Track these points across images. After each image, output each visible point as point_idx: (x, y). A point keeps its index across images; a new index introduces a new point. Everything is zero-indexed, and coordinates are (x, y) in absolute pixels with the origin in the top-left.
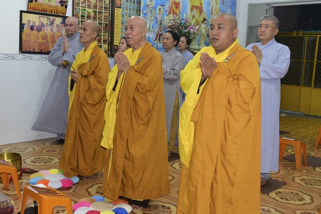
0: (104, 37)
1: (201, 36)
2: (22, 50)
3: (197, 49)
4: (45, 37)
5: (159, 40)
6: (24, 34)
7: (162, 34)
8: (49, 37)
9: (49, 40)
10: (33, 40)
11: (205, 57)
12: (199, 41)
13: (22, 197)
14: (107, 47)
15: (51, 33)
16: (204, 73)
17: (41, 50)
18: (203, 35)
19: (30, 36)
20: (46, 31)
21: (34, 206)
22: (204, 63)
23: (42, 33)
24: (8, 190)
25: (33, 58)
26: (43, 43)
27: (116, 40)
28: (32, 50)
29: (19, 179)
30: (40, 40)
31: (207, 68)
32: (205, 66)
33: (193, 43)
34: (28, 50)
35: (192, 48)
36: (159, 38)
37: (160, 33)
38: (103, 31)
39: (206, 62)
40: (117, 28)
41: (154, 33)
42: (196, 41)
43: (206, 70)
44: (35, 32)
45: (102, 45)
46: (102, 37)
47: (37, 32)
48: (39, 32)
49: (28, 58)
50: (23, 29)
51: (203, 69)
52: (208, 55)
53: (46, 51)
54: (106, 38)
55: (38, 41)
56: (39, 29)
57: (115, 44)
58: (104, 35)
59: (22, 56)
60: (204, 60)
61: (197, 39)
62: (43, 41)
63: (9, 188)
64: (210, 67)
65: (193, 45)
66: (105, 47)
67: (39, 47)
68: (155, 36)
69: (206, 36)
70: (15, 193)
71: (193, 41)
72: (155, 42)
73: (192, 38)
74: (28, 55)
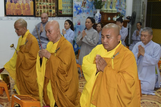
0: (53, 5)
1: (108, 3)
2: (6, 15)
3: (105, 11)
4: (19, 6)
5: (84, 6)
6: (7, 5)
7: (85, 3)
8: (21, 6)
9: (22, 8)
10: (12, 8)
11: (99, 58)
12: (106, 6)
13: (11, 100)
14: (55, 11)
15: (23, 4)
16: (98, 68)
17: (17, 14)
18: (109, 2)
19: (10, 6)
20: (19, 3)
21: (18, 106)
22: (98, 62)
23: (17, 4)
24: (2, 96)
25: (13, 19)
26: (18, 10)
27: (60, 7)
28: (12, 14)
29: (8, 89)
30: (17, 8)
31: (100, 65)
32: (99, 63)
33: (103, 7)
34: (10, 14)
35: (103, 10)
36: (84, 5)
37: (85, 2)
38: (52, 2)
39: (99, 61)
40: (60, 3)
41: (81, 2)
42: (105, 6)
43: (99, 67)
44: (13, 4)
45: (52, 10)
46: (52, 5)
47: (14, 4)
48: (15, 3)
49: (10, 19)
50: (6, 2)
51: (98, 66)
52: (100, 56)
53: (20, 15)
54: (54, 6)
55: (15, 9)
56: (15, 2)
57: (59, 9)
58: (53, 4)
59: (6, 18)
60: (98, 60)
61: (105, 5)
62: (18, 9)
63: (3, 95)
64: (102, 65)
65: (103, 8)
66: (53, 11)
67: (16, 13)
68: (82, 4)
69: (111, 3)
70: (7, 98)
71: (103, 6)
72: (82, 7)
73: (103, 4)
74: (10, 17)
